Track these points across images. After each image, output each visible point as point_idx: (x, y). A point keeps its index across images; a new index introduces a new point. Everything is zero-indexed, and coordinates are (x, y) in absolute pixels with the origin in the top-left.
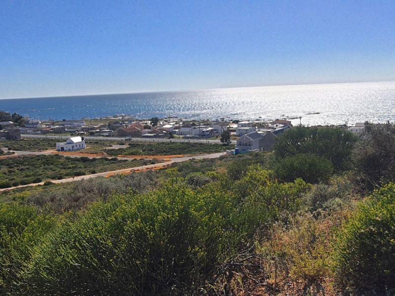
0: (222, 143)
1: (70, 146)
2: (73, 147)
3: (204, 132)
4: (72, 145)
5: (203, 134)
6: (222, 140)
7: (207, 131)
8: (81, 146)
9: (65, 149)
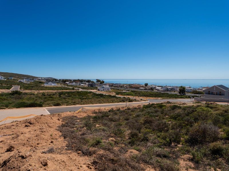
0: (180, 94)
1: (102, 89)
2: (104, 89)
3: (168, 89)
4: (104, 88)
5: (167, 90)
6: (180, 93)
7: (170, 89)
8: (108, 89)
9: (100, 90)
